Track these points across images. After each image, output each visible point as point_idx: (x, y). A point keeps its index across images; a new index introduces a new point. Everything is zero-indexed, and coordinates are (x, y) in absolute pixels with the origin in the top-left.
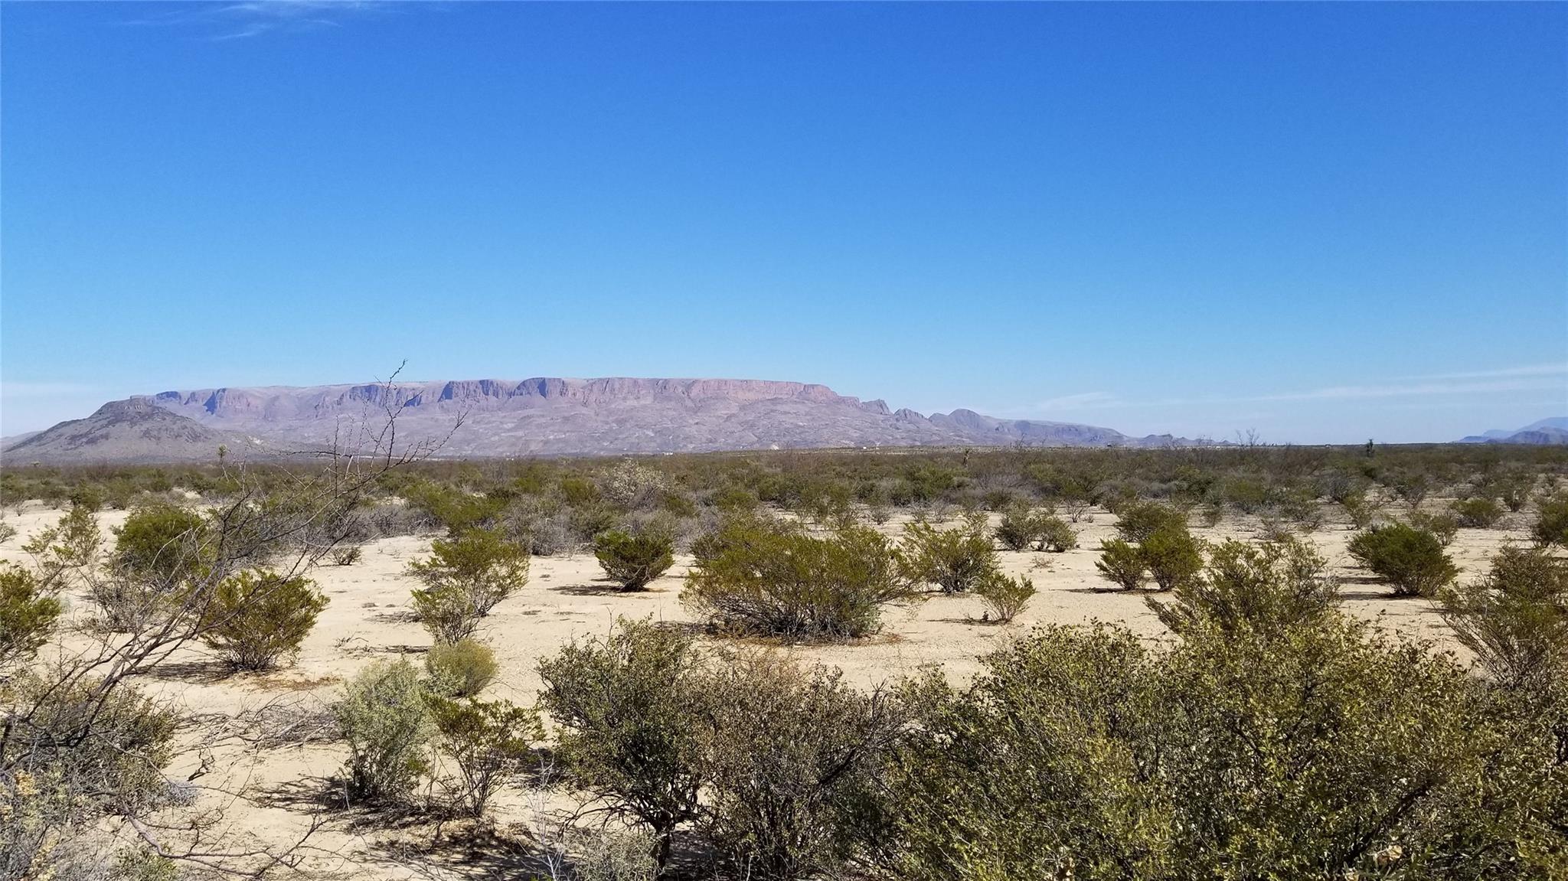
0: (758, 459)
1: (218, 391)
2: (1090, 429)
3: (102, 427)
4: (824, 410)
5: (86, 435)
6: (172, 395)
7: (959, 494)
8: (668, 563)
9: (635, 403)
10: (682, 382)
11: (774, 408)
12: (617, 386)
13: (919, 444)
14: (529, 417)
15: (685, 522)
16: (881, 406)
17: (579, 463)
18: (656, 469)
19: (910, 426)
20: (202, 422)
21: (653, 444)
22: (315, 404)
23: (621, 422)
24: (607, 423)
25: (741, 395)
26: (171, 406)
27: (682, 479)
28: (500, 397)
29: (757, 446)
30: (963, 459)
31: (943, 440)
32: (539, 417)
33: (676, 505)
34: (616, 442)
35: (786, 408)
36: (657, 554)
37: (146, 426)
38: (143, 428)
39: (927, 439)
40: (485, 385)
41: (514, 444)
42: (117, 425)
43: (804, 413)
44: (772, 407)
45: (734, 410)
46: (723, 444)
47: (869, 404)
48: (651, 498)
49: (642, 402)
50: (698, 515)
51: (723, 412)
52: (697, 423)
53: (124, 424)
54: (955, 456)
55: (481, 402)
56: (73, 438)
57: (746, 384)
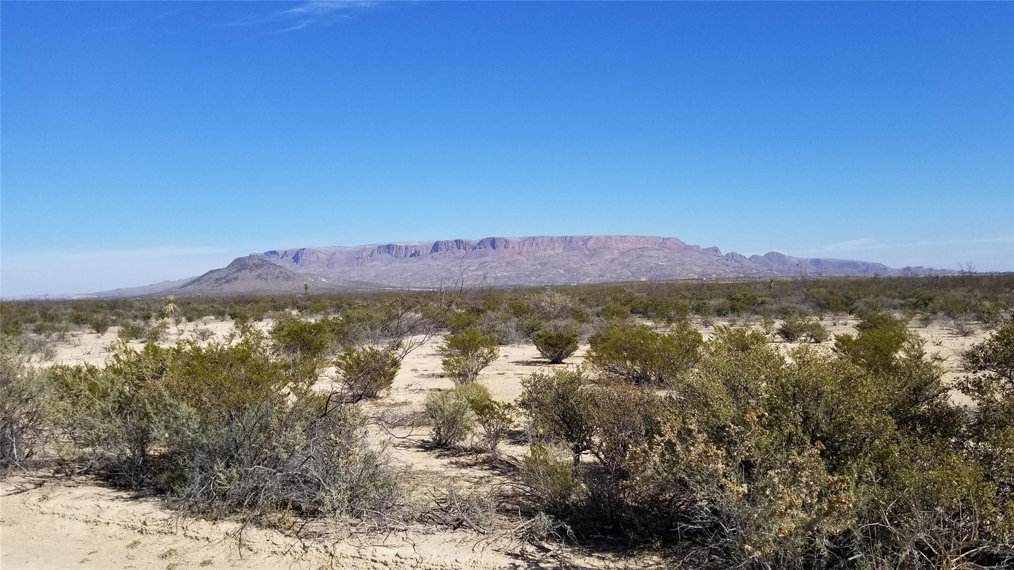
0: (632, 287)
1: (300, 250)
2: (864, 264)
3: (234, 273)
4: (676, 254)
5: (224, 278)
6: (274, 253)
7: (760, 309)
8: (575, 348)
9: (552, 252)
10: (582, 238)
11: (644, 253)
12: (540, 241)
13: (742, 276)
14: (485, 262)
15: (584, 326)
16: (716, 251)
17: (517, 290)
18: (567, 294)
19: (737, 264)
20: (291, 269)
21: (563, 279)
22: (357, 257)
23: (543, 265)
24: (534, 265)
25: (620, 246)
26: (273, 259)
27: (582, 301)
28: (467, 250)
29: (632, 279)
30: (768, 285)
31: (759, 272)
32: (492, 262)
33: (580, 317)
34: (540, 277)
35: (651, 253)
36: (569, 343)
37: (259, 271)
38: (258, 273)
39: (748, 272)
40: (458, 243)
41: (476, 280)
42: (242, 272)
43: (663, 256)
44: (641, 253)
45: (616, 255)
46: (609, 278)
47: (708, 249)
48: (564, 312)
49: (557, 251)
50: (592, 322)
51: (609, 257)
52: (592, 265)
53: (246, 271)
54: (764, 283)
55: (456, 253)
56: (218, 279)
57: (623, 239)
